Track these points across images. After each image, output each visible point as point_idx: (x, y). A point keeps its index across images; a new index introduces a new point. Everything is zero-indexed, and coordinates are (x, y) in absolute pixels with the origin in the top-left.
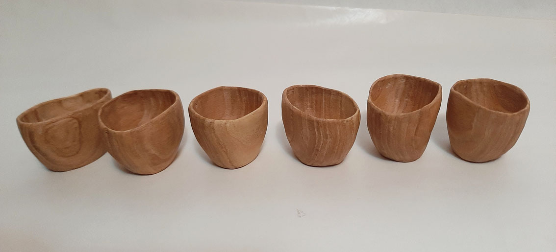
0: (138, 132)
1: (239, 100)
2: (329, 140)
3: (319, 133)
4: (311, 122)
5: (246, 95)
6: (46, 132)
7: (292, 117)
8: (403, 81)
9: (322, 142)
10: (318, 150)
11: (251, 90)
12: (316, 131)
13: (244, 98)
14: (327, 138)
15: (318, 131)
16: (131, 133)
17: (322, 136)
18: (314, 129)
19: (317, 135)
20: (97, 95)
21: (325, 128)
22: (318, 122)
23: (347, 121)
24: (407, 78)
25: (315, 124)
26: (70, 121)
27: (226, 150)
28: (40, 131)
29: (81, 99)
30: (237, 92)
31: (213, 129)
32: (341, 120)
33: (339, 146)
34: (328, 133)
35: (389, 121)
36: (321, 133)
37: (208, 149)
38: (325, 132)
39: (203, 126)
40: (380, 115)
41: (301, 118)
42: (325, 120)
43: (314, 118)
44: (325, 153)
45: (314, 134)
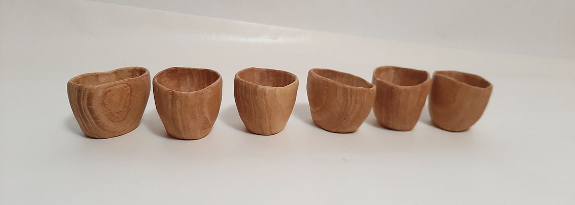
1: (266, 80)
2: (358, 106)
4: (345, 90)
6: (105, 94)
7: (326, 87)
8: (393, 71)
9: (352, 107)
10: (347, 115)
11: (279, 71)
13: (271, 78)
14: (356, 104)
15: (351, 97)
17: (353, 101)
18: (348, 95)
19: (349, 100)
20: (130, 73)
21: (356, 94)
22: (351, 90)
23: (371, 90)
24: (397, 69)
25: (349, 91)
26: (126, 86)
27: (271, 115)
28: (100, 94)
29: (115, 75)
30: (265, 73)
31: (265, 94)
32: (368, 89)
34: (358, 98)
35: (400, 92)
36: (353, 99)
37: (254, 114)
38: (356, 98)
39: (255, 92)
40: (392, 88)
41: (336, 87)
42: (357, 87)
43: (348, 86)
44: (352, 117)
45: (346, 100)
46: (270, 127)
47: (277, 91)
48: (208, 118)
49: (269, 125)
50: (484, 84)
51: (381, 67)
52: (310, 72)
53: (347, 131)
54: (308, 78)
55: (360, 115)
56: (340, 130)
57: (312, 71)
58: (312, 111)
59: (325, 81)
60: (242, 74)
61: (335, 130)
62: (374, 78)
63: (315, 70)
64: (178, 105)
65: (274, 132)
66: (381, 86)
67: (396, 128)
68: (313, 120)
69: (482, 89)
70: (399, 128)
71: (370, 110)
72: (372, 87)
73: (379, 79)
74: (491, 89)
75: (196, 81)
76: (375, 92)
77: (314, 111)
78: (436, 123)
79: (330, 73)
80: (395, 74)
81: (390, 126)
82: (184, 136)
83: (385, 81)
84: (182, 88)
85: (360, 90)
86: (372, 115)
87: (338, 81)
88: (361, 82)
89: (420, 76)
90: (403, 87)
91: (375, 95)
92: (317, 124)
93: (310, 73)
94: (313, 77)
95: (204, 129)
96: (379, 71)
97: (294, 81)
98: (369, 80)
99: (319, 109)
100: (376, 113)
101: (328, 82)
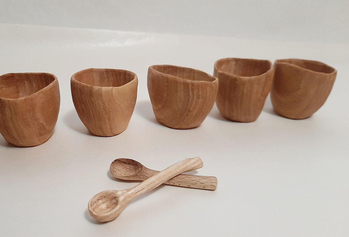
0: (32, 99)
1: (106, 80)
2: (201, 100)
3: (193, 94)
4: (186, 85)
5: (113, 75)
7: (166, 84)
8: (234, 63)
9: (194, 102)
10: (190, 110)
11: (119, 70)
12: (190, 92)
14: (199, 98)
15: (192, 91)
16: (25, 100)
17: (195, 96)
18: (189, 90)
19: (191, 96)
21: (198, 89)
22: (193, 84)
23: (214, 83)
24: (237, 60)
25: (190, 86)
27: (110, 116)
30: (105, 73)
31: (101, 95)
32: (210, 82)
33: (207, 106)
34: (200, 93)
35: (244, 83)
36: (195, 92)
37: (92, 116)
38: (198, 92)
39: (91, 93)
40: (235, 79)
41: (176, 82)
42: (198, 81)
43: (189, 81)
44: (194, 113)
45: (188, 95)
46: (111, 128)
47: (114, 91)
48: (44, 123)
49: (109, 127)
50: (327, 70)
51: (222, 59)
52: (149, 69)
53: (190, 127)
54: (148, 75)
55: (204, 110)
56: (183, 126)
57: (151, 68)
58: (154, 109)
59: (165, 77)
60: (79, 76)
61: (178, 127)
62: (215, 71)
63: (155, 67)
64: (8, 113)
65: (115, 133)
66: (223, 78)
67: (239, 120)
68: (156, 117)
69: (328, 75)
70: (243, 120)
71: (213, 104)
72: (214, 79)
73: (220, 72)
74: (336, 74)
75: (34, 86)
76: (218, 84)
77: (156, 109)
78: (278, 112)
79: (170, 69)
80: (236, 65)
81: (234, 119)
82: (22, 144)
83: (226, 73)
84: (21, 94)
85: (202, 84)
86: (215, 108)
87: (179, 77)
88: (203, 75)
89: (262, 66)
90: (247, 78)
91: (217, 89)
92: (161, 122)
93: (150, 71)
94: (153, 74)
95: (41, 135)
96: (220, 63)
97: (133, 79)
98: (211, 73)
99: (160, 106)
100: (219, 106)
101: (167, 78)
